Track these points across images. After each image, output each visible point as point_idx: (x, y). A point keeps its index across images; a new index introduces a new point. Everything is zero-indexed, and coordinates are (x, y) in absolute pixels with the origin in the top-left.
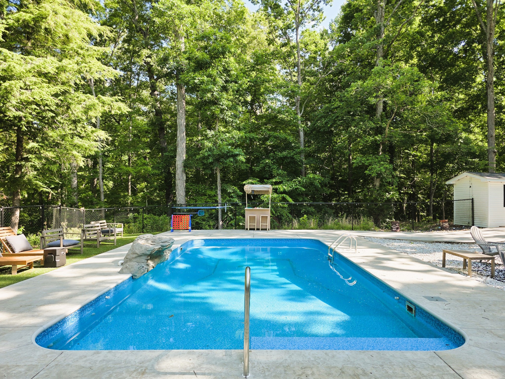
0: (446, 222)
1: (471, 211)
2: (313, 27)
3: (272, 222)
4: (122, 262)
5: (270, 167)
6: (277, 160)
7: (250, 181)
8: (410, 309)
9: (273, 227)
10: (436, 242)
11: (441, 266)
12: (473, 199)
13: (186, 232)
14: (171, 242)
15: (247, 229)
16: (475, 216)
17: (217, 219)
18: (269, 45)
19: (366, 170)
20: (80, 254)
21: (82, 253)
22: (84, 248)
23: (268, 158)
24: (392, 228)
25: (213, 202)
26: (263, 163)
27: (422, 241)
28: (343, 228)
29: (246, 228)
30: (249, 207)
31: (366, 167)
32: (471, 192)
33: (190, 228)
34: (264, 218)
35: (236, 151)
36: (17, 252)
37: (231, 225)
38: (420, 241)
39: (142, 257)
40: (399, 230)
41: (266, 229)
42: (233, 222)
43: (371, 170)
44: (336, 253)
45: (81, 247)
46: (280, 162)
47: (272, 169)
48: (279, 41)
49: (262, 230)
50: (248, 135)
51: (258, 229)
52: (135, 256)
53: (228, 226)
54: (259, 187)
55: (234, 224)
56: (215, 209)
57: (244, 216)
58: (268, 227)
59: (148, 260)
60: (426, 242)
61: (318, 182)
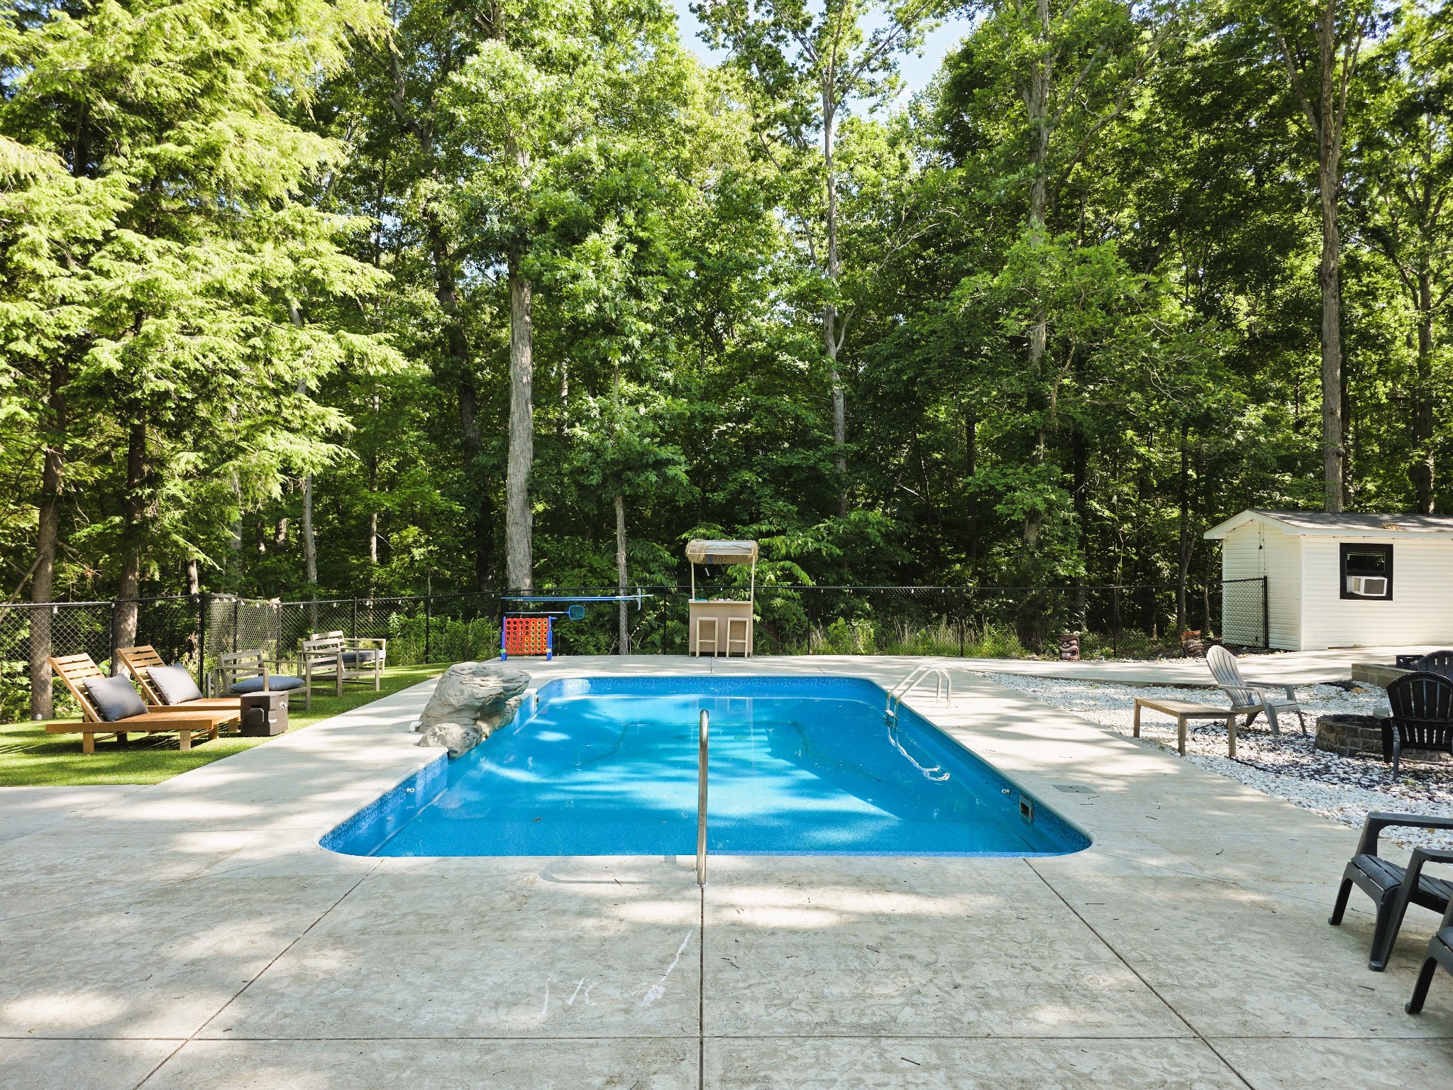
0: (1195, 637)
1: (1261, 609)
2: (872, 111)
3: (758, 636)
4: (418, 724)
5: (753, 493)
6: (772, 473)
7: (702, 531)
8: (1025, 810)
9: (759, 651)
10: (1155, 685)
11: (1132, 733)
12: (1265, 578)
13: (542, 662)
14: (523, 680)
15: (694, 654)
16: (1271, 620)
17: (616, 629)
18: (754, 159)
19: (1000, 503)
20: (304, 709)
21: (309, 707)
22: (315, 699)
23: (750, 467)
24: (1061, 652)
25: (602, 585)
26: (735, 480)
27: (1121, 683)
28: (938, 652)
29: (691, 650)
30: (698, 596)
31: (999, 497)
32: (1262, 560)
33: (549, 651)
34: (738, 626)
35: (666, 452)
36: (174, 702)
37: (653, 643)
38: (1116, 682)
39: (464, 714)
40: (1076, 657)
41: (741, 655)
42: (656, 637)
43: (1013, 503)
44: (903, 709)
45: (304, 694)
46: (780, 478)
47: (759, 498)
48: (781, 153)
49: (733, 655)
50: (697, 407)
51: (722, 654)
52: (447, 710)
53: (644, 645)
54: (723, 547)
55: (658, 642)
56: (610, 602)
57: (685, 620)
58: (748, 648)
59: (476, 719)
60: (1130, 684)
61: (878, 530)
